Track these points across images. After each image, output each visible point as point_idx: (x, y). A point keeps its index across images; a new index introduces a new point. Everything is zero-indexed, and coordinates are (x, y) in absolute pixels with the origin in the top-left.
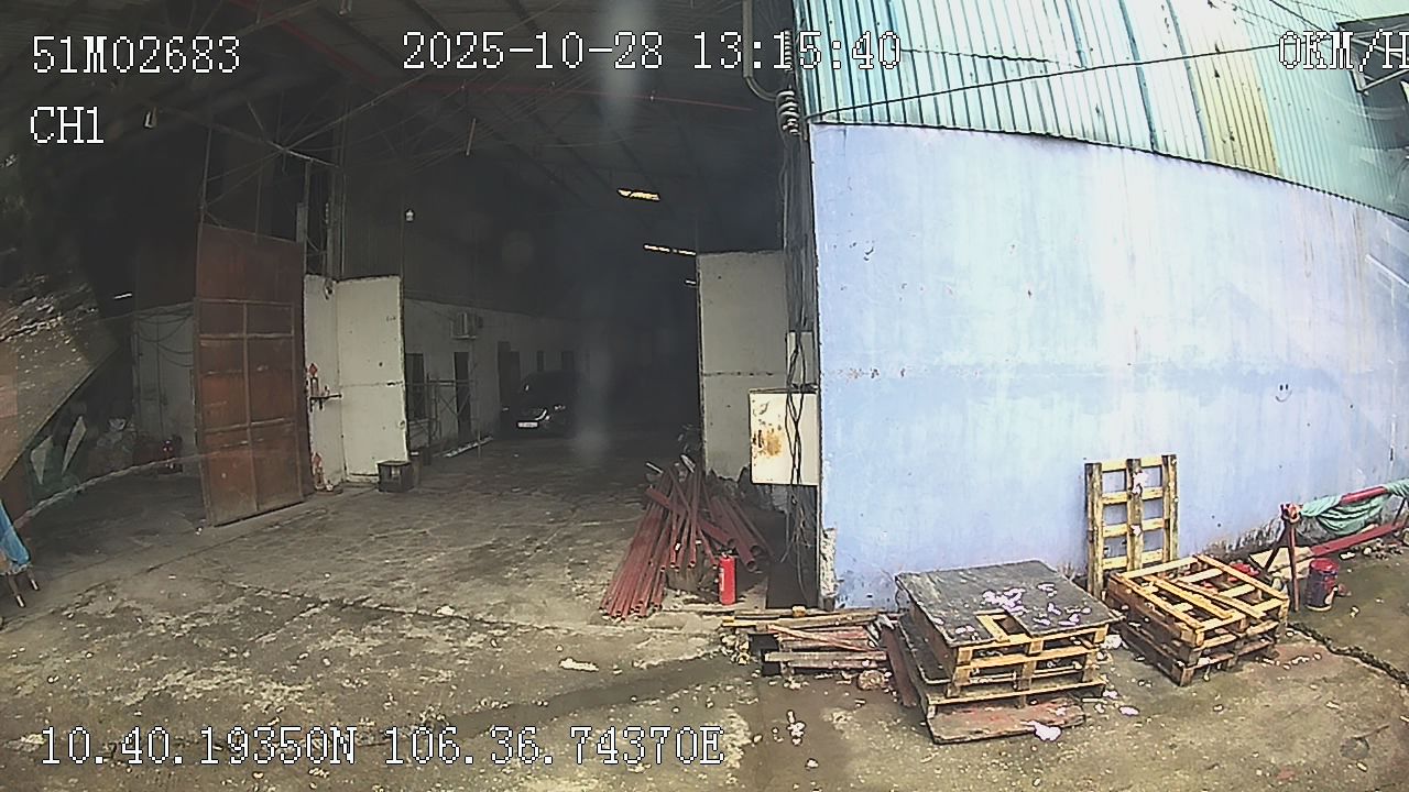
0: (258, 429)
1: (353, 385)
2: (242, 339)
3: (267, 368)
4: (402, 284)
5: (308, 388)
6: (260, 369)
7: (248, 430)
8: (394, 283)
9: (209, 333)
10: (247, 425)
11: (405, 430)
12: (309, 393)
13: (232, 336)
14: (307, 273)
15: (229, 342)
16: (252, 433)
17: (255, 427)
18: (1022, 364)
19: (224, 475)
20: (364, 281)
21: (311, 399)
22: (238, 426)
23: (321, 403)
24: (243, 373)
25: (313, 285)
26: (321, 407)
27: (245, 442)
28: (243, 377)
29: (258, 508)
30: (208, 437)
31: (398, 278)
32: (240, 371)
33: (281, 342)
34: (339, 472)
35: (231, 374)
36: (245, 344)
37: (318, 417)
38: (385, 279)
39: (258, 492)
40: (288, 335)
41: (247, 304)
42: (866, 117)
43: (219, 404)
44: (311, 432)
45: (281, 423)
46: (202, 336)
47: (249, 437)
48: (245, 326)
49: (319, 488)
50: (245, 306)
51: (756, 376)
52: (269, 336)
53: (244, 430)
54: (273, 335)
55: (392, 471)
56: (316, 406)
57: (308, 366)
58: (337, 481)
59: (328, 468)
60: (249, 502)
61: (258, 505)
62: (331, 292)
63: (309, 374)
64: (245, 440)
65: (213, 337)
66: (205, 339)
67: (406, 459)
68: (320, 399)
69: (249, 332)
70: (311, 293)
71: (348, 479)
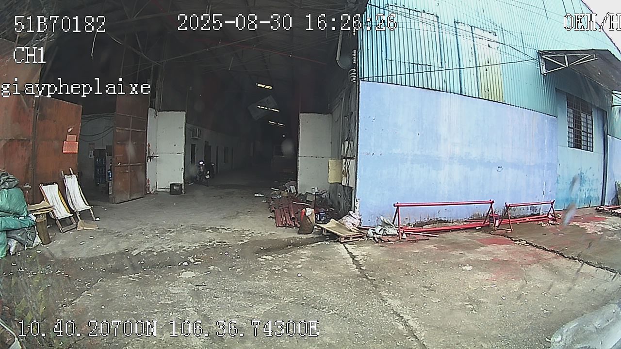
0: (131, 167)
1: (162, 153)
2: (129, 130)
3: (136, 143)
4: (186, 115)
5: (147, 152)
6: (134, 143)
7: (129, 167)
8: (185, 113)
9: (119, 126)
10: (129, 164)
11: (183, 171)
12: (147, 154)
13: (127, 129)
14: (150, 107)
15: (126, 131)
16: (130, 168)
18: (416, 155)
19: (120, 184)
20: (170, 112)
21: (148, 157)
22: (126, 164)
25: (151, 111)
26: (151, 160)
28: (129, 145)
29: (130, 198)
30: (116, 168)
32: (128, 143)
33: (142, 133)
34: (154, 187)
35: (125, 144)
36: (131, 133)
37: (149, 163)
38: (179, 112)
39: (131, 192)
40: (144, 131)
41: (133, 117)
42: (377, 79)
43: (120, 155)
44: (147, 170)
45: (140, 165)
46: (117, 128)
47: (129, 169)
48: (131, 126)
49: (148, 192)
50: (131, 118)
51: (317, 158)
52: (138, 130)
53: (128, 166)
54: (140, 130)
55: (175, 188)
56: (149, 160)
57: (147, 144)
58: (154, 190)
59: (151, 185)
60: (127, 195)
61: (130, 196)
62: (157, 115)
63: (147, 147)
64: (128, 170)
65: (120, 128)
66: (118, 129)
67: (183, 182)
68: (150, 157)
69: (132, 128)
70: (150, 115)
71: (157, 190)
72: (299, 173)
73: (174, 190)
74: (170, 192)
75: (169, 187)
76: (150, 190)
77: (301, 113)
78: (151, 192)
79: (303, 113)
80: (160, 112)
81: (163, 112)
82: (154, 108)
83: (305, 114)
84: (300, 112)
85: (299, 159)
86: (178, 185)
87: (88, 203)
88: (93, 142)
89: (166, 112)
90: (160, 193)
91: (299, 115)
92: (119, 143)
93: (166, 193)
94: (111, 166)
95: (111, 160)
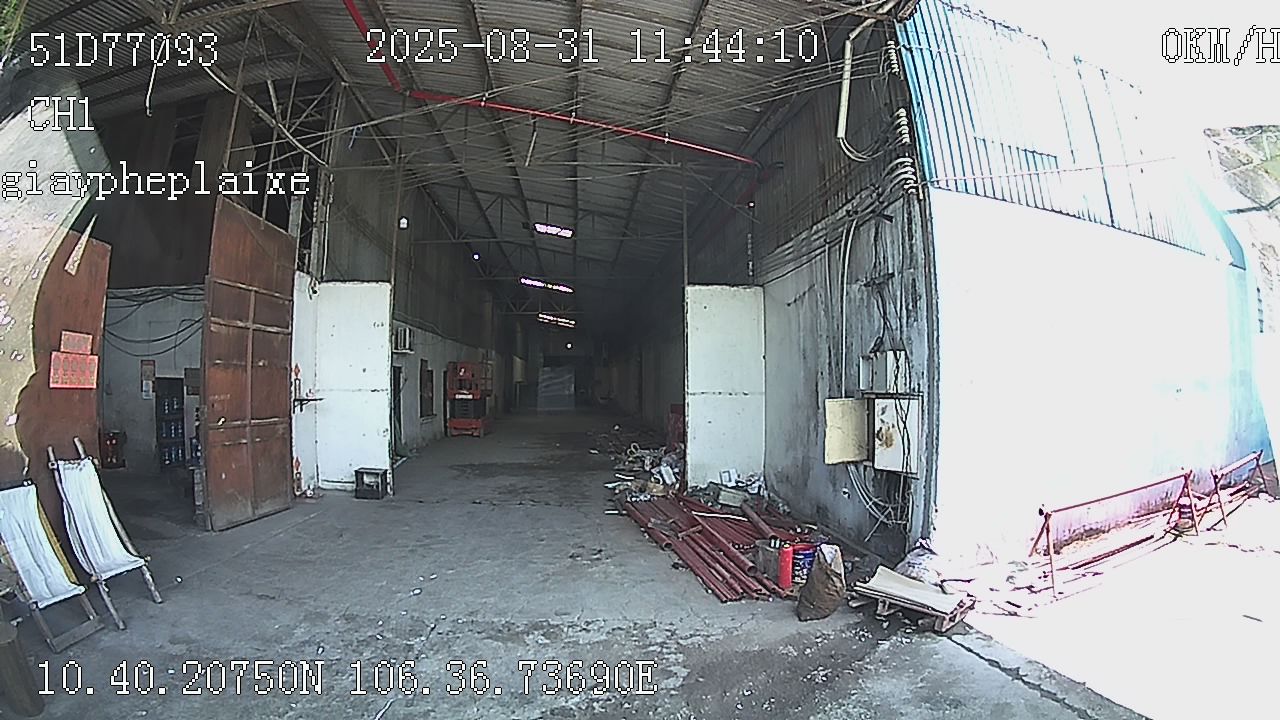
0: (256, 428)
1: (331, 390)
2: (247, 329)
3: (266, 363)
4: (395, 292)
5: (293, 388)
6: (261, 364)
7: (248, 428)
8: (387, 287)
9: (218, 317)
10: (247, 422)
11: (388, 437)
12: (293, 395)
13: (241, 324)
14: (298, 269)
15: (236, 330)
16: (252, 431)
17: (255, 425)
19: (224, 476)
20: (348, 284)
21: (295, 400)
22: (239, 423)
23: (302, 405)
24: (246, 366)
25: (302, 281)
26: (301, 410)
27: (245, 441)
28: (246, 371)
29: (254, 514)
30: (211, 432)
31: (388, 284)
32: (243, 363)
33: (281, 336)
34: (312, 478)
35: (235, 365)
36: (251, 336)
37: (299, 418)
38: (374, 284)
39: (254, 496)
40: (286, 331)
41: (256, 292)
43: (222, 397)
44: (293, 435)
45: (275, 423)
46: (214, 320)
47: (248, 435)
48: (251, 315)
49: (298, 493)
50: (253, 293)
51: (734, 396)
52: (269, 329)
53: (245, 426)
54: (274, 329)
55: (366, 479)
56: (298, 409)
57: (293, 367)
58: (311, 487)
59: (305, 472)
60: (245, 506)
61: (255, 508)
62: (315, 292)
63: (293, 374)
64: (245, 438)
65: (222, 322)
66: (215, 323)
67: (388, 467)
68: (301, 401)
69: (254, 323)
70: (299, 290)
71: (320, 484)
72: (689, 435)
73: (366, 488)
74: (356, 490)
75: (354, 479)
76: (304, 487)
77: (689, 284)
78: (305, 493)
79: (695, 284)
80: (323, 285)
81: (331, 284)
82: (308, 273)
83: (697, 287)
84: (686, 282)
85: (689, 399)
86: (377, 474)
87: (136, 550)
88: (150, 358)
89: (338, 284)
90: (328, 493)
91: (684, 288)
92: (218, 362)
93: (344, 494)
94: (197, 427)
95: (197, 410)
